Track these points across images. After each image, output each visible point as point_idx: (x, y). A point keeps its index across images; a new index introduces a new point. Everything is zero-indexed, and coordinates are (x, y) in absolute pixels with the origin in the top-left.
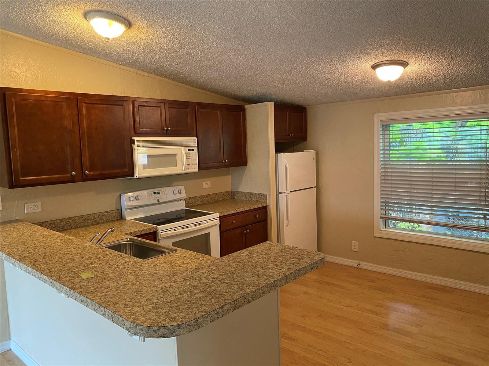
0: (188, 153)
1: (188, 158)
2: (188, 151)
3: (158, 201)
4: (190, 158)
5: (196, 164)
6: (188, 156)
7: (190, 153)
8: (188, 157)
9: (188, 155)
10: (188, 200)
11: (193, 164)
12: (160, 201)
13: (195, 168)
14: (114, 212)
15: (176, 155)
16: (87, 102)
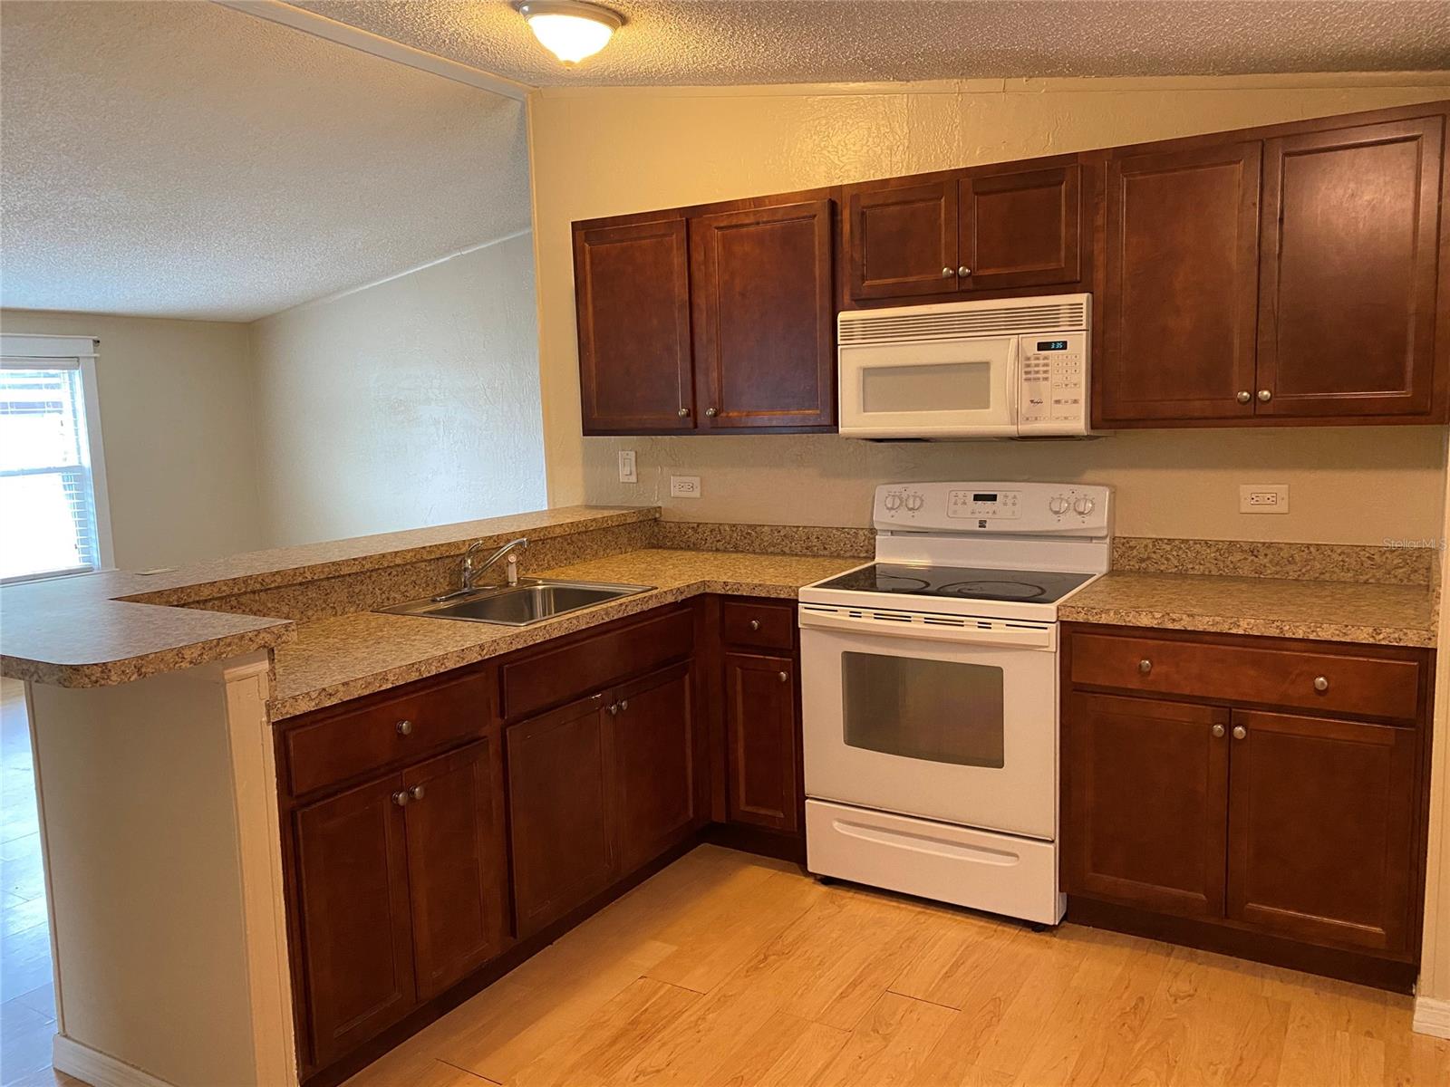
0: (1038, 359)
1: (1038, 376)
2: (1039, 350)
3: (982, 524)
4: (1046, 379)
5: (1075, 401)
6: (1036, 369)
7: (1046, 358)
8: (1037, 372)
9: (1037, 365)
10: (1146, 546)
11: (1058, 402)
12: (989, 527)
13: (1066, 418)
14: (861, 533)
15: (984, 366)
16: (722, 225)
